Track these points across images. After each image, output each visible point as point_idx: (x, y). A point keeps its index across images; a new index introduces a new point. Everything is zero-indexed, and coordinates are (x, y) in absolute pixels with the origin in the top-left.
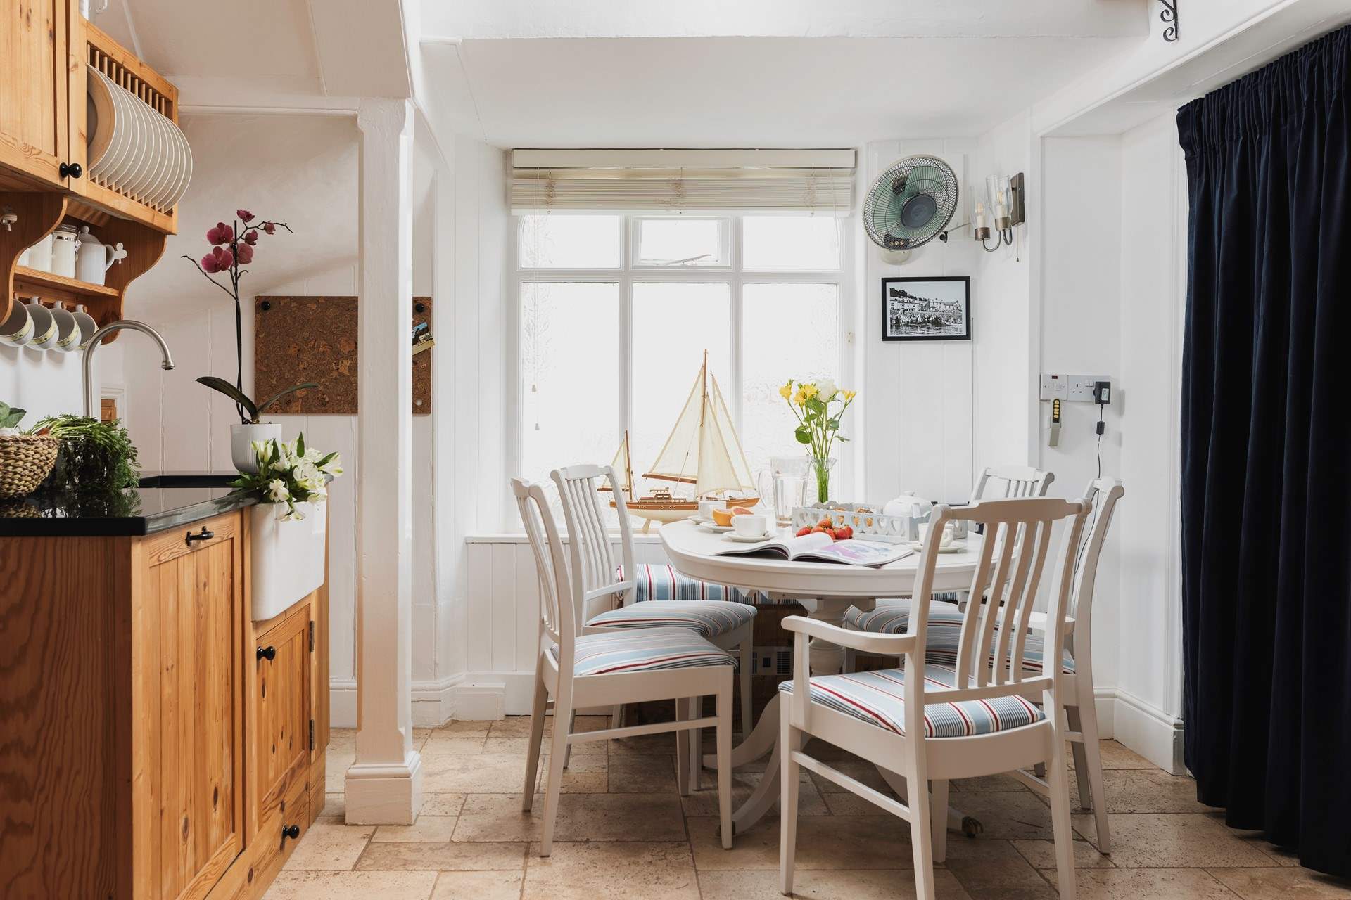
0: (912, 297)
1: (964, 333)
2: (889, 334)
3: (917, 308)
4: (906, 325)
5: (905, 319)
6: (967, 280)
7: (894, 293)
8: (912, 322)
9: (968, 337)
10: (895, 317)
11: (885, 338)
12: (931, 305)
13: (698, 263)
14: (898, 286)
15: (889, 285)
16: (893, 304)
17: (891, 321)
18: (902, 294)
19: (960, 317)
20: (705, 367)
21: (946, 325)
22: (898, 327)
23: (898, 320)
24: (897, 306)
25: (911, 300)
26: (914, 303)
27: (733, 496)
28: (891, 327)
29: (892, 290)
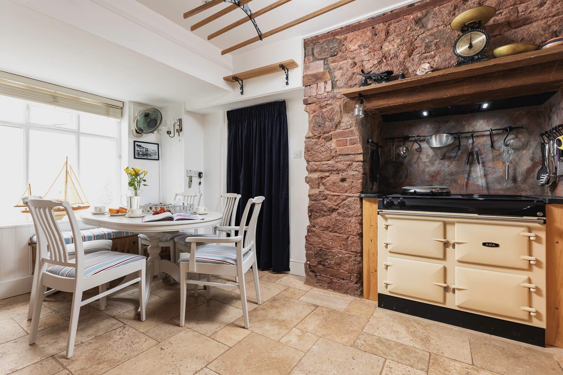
0: (143, 147)
1: (157, 158)
2: (136, 157)
3: (144, 150)
4: (141, 155)
5: (141, 153)
6: (158, 144)
7: (137, 145)
8: (143, 154)
9: (158, 159)
10: (138, 152)
11: (135, 158)
12: (148, 150)
13: (61, 126)
14: (139, 144)
15: (136, 143)
16: (137, 148)
17: (137, 153)
18: (140, 146)
19: (156, 154)
20: (67, 162)
21: (152, 156)
22: (139, 155)
23: (139, 153)
24: (138, 149)
25: (143, 148)
26: (143, 149)
27: (80, 206)
28: (137, 155)
29: (137, 144)
